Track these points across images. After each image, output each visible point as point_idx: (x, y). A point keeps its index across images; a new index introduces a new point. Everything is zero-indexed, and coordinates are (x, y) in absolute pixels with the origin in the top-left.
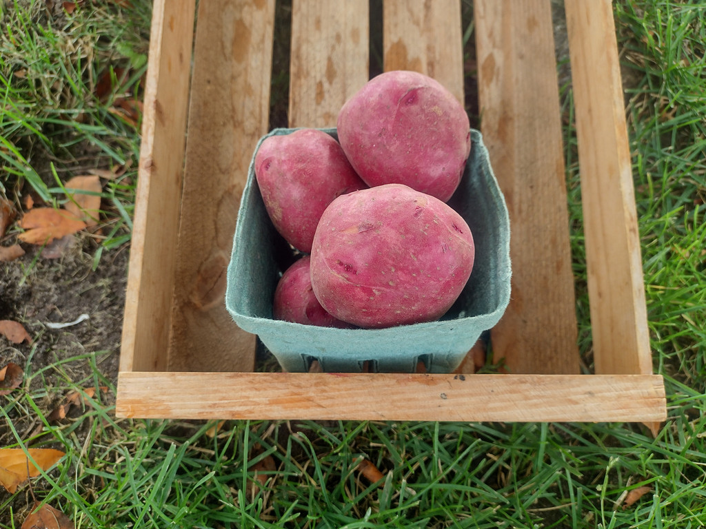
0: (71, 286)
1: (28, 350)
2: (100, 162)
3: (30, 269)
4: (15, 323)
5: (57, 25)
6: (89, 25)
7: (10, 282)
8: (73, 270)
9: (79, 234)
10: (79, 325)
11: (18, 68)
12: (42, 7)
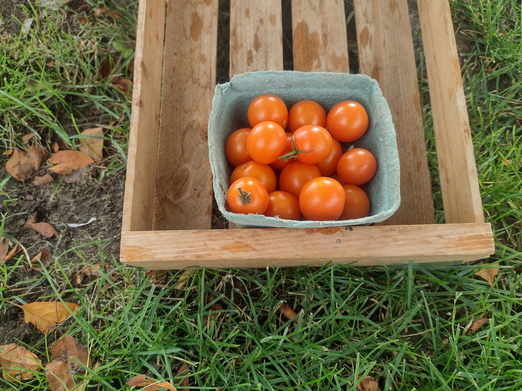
0: (84, 200)
1: (55, 242)
2: (102, 120)
3: (57, 190)
4: (47, 224)
5: (74, 33)
6: (95, 31)
7: (43, 198)
8: (85, 190)
9: (90, 166)
10: (89, 225)
11: (49, 60)
12: (64, 21)
